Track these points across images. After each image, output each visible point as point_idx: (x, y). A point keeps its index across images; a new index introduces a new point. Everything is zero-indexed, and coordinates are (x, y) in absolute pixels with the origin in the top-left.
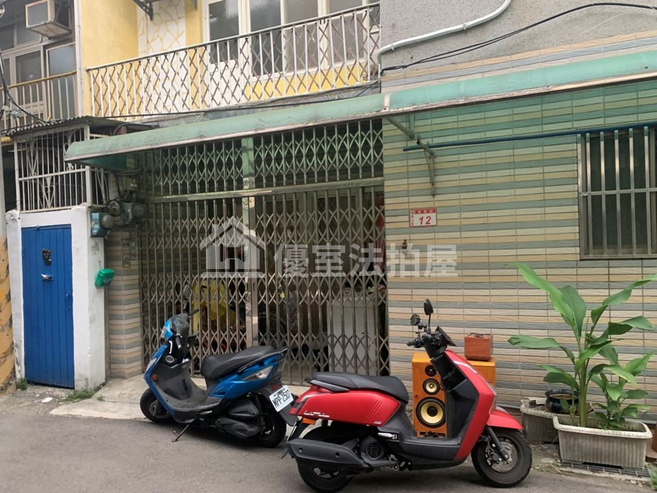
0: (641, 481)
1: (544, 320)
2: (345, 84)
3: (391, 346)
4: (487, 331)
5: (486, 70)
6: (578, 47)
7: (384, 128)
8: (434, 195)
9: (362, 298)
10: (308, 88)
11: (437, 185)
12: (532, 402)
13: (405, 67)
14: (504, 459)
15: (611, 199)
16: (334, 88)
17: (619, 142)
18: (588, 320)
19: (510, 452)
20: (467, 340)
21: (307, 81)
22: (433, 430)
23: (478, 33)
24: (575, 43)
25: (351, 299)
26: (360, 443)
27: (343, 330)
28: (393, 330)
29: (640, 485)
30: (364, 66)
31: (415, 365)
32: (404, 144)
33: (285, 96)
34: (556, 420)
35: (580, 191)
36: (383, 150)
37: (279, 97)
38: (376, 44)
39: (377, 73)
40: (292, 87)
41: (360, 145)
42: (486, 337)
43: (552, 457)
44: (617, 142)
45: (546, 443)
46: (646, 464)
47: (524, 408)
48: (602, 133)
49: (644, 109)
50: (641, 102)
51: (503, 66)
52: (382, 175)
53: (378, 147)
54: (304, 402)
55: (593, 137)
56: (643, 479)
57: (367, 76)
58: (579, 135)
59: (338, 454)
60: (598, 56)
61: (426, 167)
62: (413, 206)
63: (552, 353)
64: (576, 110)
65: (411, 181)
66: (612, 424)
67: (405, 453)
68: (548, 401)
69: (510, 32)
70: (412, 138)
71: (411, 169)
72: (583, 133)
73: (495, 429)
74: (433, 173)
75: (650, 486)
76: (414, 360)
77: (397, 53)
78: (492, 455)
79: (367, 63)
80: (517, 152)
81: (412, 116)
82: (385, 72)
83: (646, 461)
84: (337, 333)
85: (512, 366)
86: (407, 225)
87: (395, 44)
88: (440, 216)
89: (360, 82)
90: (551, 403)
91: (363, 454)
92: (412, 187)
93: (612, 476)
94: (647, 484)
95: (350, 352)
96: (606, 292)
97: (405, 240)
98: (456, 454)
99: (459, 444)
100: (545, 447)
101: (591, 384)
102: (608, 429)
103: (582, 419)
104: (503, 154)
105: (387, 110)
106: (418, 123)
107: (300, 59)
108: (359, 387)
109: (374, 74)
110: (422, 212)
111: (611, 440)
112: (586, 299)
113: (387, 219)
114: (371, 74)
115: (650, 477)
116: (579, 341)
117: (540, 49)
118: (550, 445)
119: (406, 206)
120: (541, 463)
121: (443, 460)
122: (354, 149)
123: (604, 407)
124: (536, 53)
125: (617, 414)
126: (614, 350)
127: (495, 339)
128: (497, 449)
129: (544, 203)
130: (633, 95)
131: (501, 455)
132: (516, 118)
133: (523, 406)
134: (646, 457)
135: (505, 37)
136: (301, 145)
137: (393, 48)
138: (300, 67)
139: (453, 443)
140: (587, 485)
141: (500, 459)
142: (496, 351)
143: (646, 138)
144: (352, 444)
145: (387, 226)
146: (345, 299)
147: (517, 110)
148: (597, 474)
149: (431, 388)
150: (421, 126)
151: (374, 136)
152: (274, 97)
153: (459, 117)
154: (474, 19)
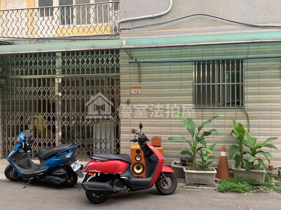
0: (213, 189)
1: (179, 131)
2: (103, 33)
3: (121, 142)
4: (159, 135)
5: (161, 34)
7: (120, 53)
8: (140, 82)
9: (109, 123)
10: (86, 33)
11: (141, 78)
12: (175, 162)
13: (130, 29)
14: (168, 184)
15: (204, 86)
16: (98, 34)
17: (207, 66)
18: (196, 131)
19: (169, 181)
20: (152, 139)
21: (86, 30)
22: (138, 176)
23: (158, 19)
24: (193, 28)
25: (104, 123)
26: (112, 182)
27: (101, 137)
28: (122, 136)
29: (213, 190)
30: (111, 26)
31: (132, 150)
32: (128, 61)
33: (76, 35)
34: (184, 168)
35: (193, 83)
36: (120, 62)
37: (74, 35)
38: (116, 18)
39: (117, 30)
40: (79, 32)
41: (110, 59)
42: (159, 138)
43: (183, 183)
44: (206, 65)
45: (180, 178)
46: (214, 182)
47: (173, 165)
48: (201, 62)
49: (215, 54)
50: (215, 52)
51: (167, 33)
52: (119, 72)
53: (118, 61)
54: (89, 166)
55: (198, 63)
56: (214, 188)
57: (112, 31)
58: (194, 62)
59: (104, 187)
60: (201, 34)
61: (137, 71)
62: (131, 86)
63: (183, 143)
64: (193, 53)
65: (131, 75)
66: (204, 169)
67: (131, 184)
68: (181, 162)
69: (170, 21)
70: (132, 58)
71: (131, 71)
72: (195, 62)
73: (164, 173)
74: (140, 73)
75: (216, 190)
76: (132, 147)
77: (127, 23)
78: (163, 183)
79: (113, 25)
80: (172, 67)
81: (132, 50)
82: (121, 30)
83: (215, 182)
84: (98, 138)
85: (168, 149)
86: (129, 93)
87: (126, 19)
88: (142, 90)
89: (109, 33)
90: (182, 162)
91: (114, 186)
92: (131, 78)
93: (203, 188)
94: (215, 190)
95: (103, 146)
96: (201, 121)
97: (128, 99)
98: (150, 183)
99: (151, 180)
100: (180, 179)
101: (197, 155)
102: (202, 171)
103: (194, 168)
104: (166, 67)
105: (125, 46)
106: (134, 53)
107: (83, 20)
108: (113, 159)
109: (115, 30)
110: (135, 88)
111: (203, 174)
112: (195, 123)
113: (121, 91)
114: (114, 30)
115: (216, 187)
116: (193, 138)
117: (181, 28)
118: (182, 178)
119: (129, 86)
120: (179, 185)
121: (146, 186)
122: (107, 61)
123: (201, 163)
124: (179, 30)
125: (205, 165)
126: (205, 141)
127: (162, 138)
128: (165, 180)
129: (181, 87)
130: (212, 49)
131: (166, 183)
132: (172, 54)
133: (172, 164)
134: (215, 180)
135: (168, 22)
136: (84, 57)
137: (125, 21)
138: (83, 23)
139: (149, 179)
140: (195, 192)
141: (166, 184)
142: (162, 143)
143: (216, 65)
144: (109, 182)
145: (121, 93)
146: (102, 124)
147: (172, 51)
148: (198, 187)
149: (138, 158)
150: (135, 54)
151: (116, 56)
152: (71, 35)
153: (150, 51)
154: (157, 14)
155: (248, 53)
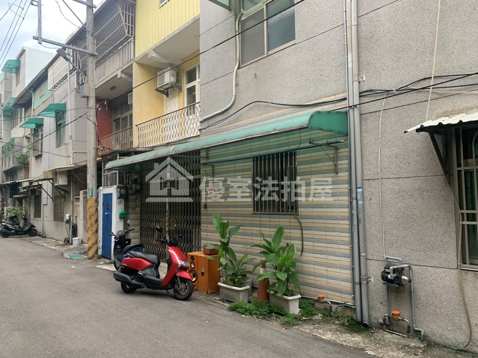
6: (252, 120)
13: (205, 129)
24: (251, 118)
28: (202, 242)
48: (267, 156)
49: (270, 147)
50: (270, 144)
52: (200, 174)
69: (233, 113)
70: (208, 158)
72: (254, 158)
73: (180, 277)
80: (236, 165)
87: (203, 118)
91: (133, 279)
97: (206, 203)
98: (161, 283)
121: (158, 285)
130: (267, 141)
141: (179, 289)
145: (201, 196)
149: (193, 265)
155: (300, 142)
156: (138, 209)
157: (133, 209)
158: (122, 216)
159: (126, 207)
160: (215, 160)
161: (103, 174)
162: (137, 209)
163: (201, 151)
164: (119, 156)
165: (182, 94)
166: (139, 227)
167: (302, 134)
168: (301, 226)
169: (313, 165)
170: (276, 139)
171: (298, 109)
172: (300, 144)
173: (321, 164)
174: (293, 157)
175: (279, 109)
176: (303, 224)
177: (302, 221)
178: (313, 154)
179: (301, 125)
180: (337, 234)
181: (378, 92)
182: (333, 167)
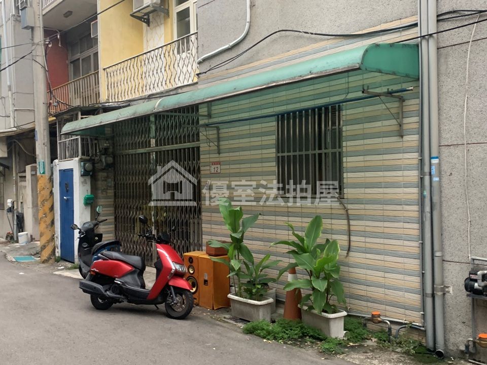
5: (239, 74)
6: (275, 58)
8: (219, 154)
11: (222, 147)
13: (206, 72)
14: (175, 303)
23: (236, 49)
24: (274, 56)
26: (111, 286)
28: (204, 238)
35: (277, 153)
48: (297, 113)
50: (301, 95)
51: (246, 71)
52: (199, 140)
55: (299, 115)
59: (95, 288)
62: (211, 160)
65: (210, 144)
72: (278, 115)
77: (204, 63)
80: (251, 127)
82: (199, 75)
86: (208, 172)
87: (202, 58)
88: (223, 167)
92: (211, 148)
98: (147, 296)
99: (149, 292)
104: (246, 128)
108: (114, 259)
110: (215, 164)
113: (202, 168)
119: (208, 160)
131: (173, 301)
145: (202, 172)
149: (192, 270)
150: (214, 110)
153: (229, 104)
154: (234, 41)
155: (348, 91)
156: (111, 192)
157: (103, 191)
158: (88, 202)
159: (94, 189)
160: (220, 119)
161: (58, 142)
162: (109, 191)
163: (200, 106)
164: (82, 115)
165: (169, 20)
166: (113, 217)
167: (351, 79)
168: (348, 215)
169: (367, 125)
170: (312, 87)
171: (345, 41)
172: (348, 93)
173: (379, 124)
174: (337, 113)
175: (316, 41)
176: (350, 212)
177: (349, 206)
178: (368, 109)
179: (350, 65)
180: (400, 225)
181: (467, 13)
182: (396, 128)
